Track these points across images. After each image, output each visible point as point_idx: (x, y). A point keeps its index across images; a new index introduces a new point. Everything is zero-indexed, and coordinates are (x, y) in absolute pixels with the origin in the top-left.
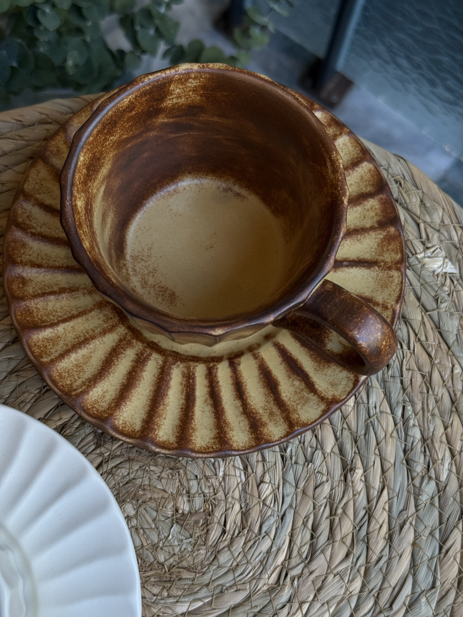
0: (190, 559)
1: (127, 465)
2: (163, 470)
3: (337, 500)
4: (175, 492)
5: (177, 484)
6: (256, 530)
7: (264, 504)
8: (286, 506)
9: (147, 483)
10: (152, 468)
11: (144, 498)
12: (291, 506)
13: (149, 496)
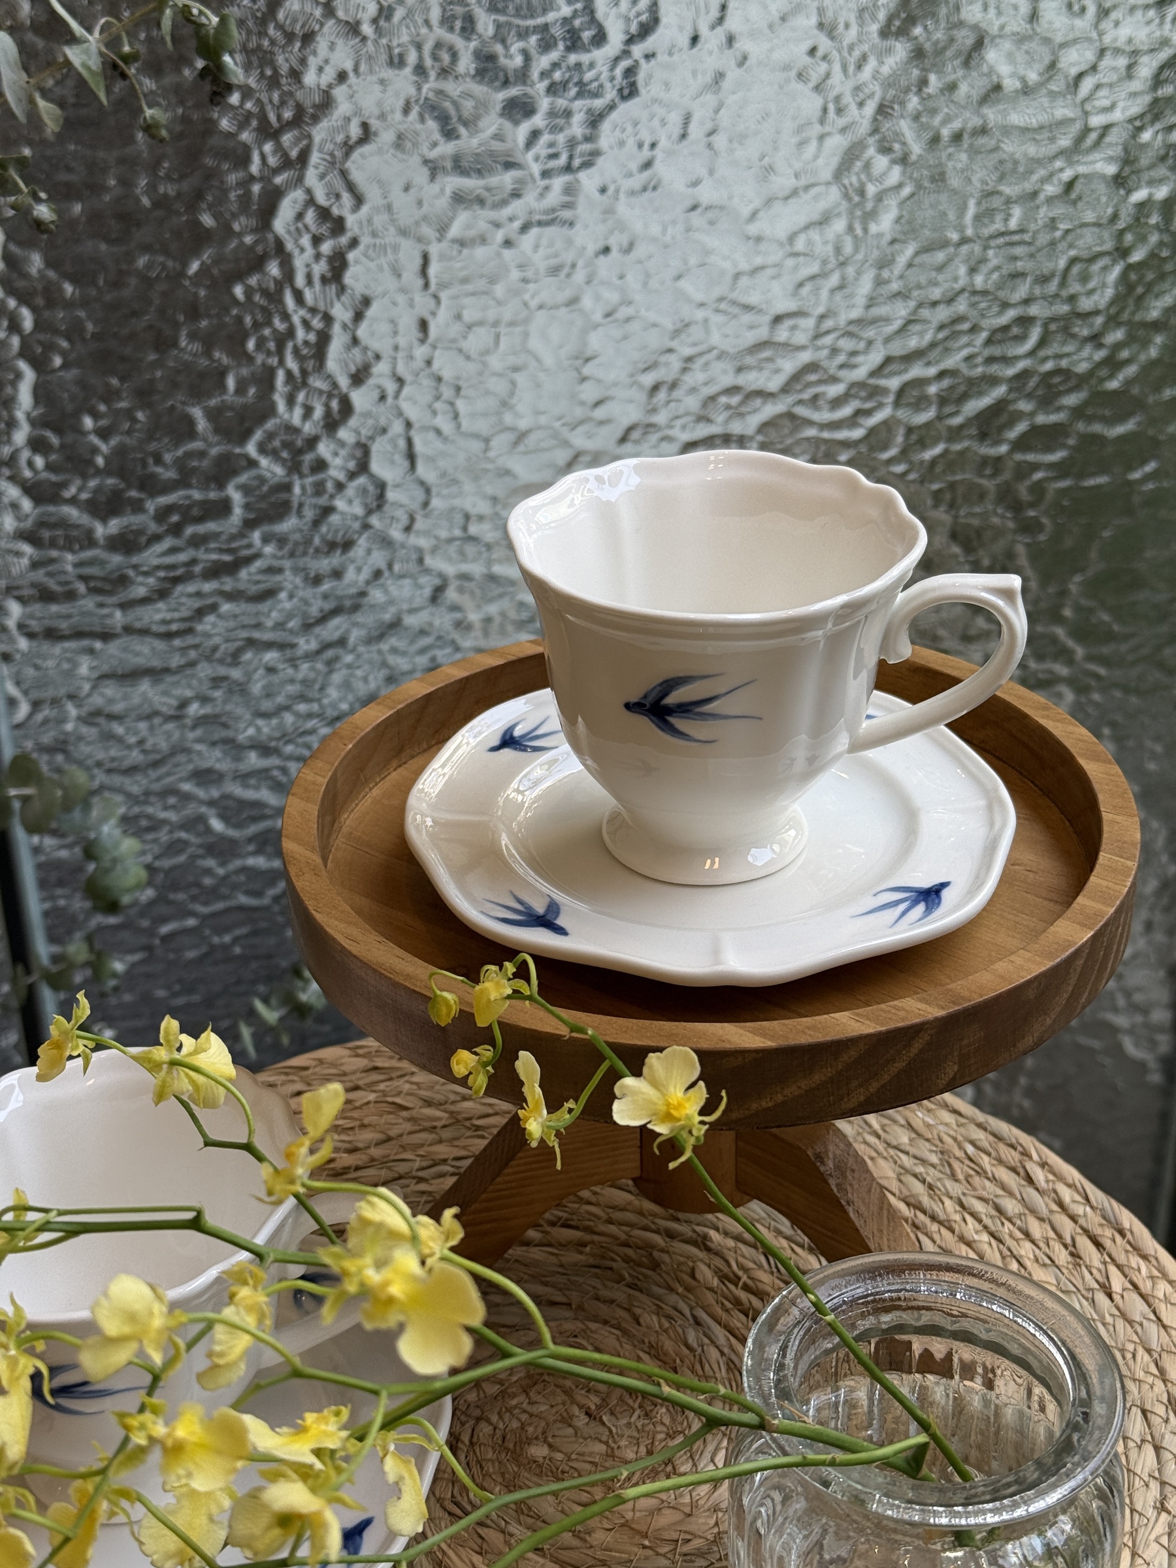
0: (659, 1428)
1: (483, 1424)
2: (527, 1395)
3: (726, 1269)
4: (564, 1397)
5: (558, 1390)
6: (686, 1351)
7: (666, 1331)
8: (687, 1312)
9: (524, 1417)
10: (514, 1402)
11: (540, 1430)
12: (691, 1309)
13: (543, 1424)
